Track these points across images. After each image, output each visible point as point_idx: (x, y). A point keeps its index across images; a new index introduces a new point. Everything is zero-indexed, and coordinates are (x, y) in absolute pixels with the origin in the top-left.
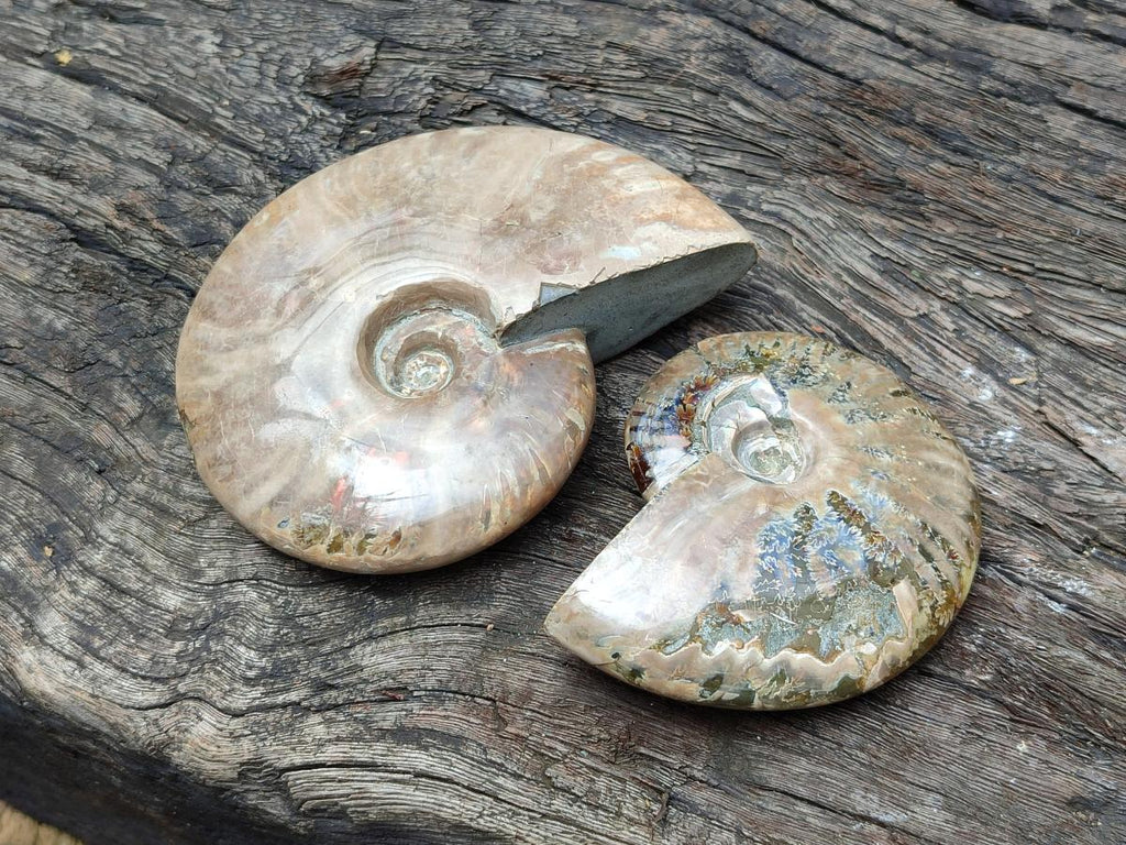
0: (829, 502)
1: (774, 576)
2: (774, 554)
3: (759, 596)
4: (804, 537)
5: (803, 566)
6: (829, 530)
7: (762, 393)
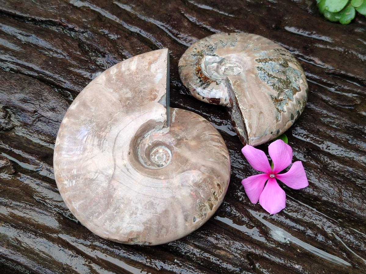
0: (259, 62)
1: (274, 84)
2: (268, 81)
3: (278, 91)
4: (266, 72)
5: (274, 77)
6: (267, 66)
7: (210, 59)
